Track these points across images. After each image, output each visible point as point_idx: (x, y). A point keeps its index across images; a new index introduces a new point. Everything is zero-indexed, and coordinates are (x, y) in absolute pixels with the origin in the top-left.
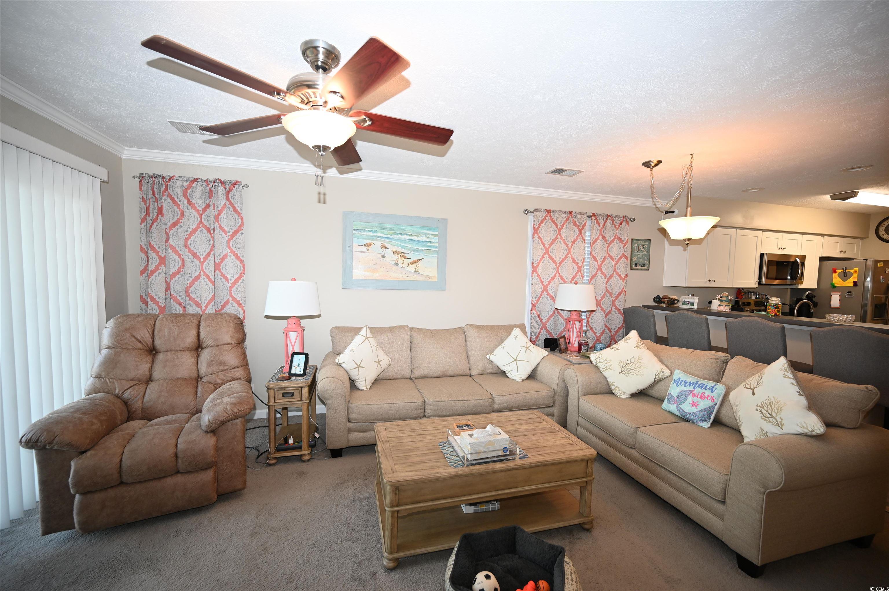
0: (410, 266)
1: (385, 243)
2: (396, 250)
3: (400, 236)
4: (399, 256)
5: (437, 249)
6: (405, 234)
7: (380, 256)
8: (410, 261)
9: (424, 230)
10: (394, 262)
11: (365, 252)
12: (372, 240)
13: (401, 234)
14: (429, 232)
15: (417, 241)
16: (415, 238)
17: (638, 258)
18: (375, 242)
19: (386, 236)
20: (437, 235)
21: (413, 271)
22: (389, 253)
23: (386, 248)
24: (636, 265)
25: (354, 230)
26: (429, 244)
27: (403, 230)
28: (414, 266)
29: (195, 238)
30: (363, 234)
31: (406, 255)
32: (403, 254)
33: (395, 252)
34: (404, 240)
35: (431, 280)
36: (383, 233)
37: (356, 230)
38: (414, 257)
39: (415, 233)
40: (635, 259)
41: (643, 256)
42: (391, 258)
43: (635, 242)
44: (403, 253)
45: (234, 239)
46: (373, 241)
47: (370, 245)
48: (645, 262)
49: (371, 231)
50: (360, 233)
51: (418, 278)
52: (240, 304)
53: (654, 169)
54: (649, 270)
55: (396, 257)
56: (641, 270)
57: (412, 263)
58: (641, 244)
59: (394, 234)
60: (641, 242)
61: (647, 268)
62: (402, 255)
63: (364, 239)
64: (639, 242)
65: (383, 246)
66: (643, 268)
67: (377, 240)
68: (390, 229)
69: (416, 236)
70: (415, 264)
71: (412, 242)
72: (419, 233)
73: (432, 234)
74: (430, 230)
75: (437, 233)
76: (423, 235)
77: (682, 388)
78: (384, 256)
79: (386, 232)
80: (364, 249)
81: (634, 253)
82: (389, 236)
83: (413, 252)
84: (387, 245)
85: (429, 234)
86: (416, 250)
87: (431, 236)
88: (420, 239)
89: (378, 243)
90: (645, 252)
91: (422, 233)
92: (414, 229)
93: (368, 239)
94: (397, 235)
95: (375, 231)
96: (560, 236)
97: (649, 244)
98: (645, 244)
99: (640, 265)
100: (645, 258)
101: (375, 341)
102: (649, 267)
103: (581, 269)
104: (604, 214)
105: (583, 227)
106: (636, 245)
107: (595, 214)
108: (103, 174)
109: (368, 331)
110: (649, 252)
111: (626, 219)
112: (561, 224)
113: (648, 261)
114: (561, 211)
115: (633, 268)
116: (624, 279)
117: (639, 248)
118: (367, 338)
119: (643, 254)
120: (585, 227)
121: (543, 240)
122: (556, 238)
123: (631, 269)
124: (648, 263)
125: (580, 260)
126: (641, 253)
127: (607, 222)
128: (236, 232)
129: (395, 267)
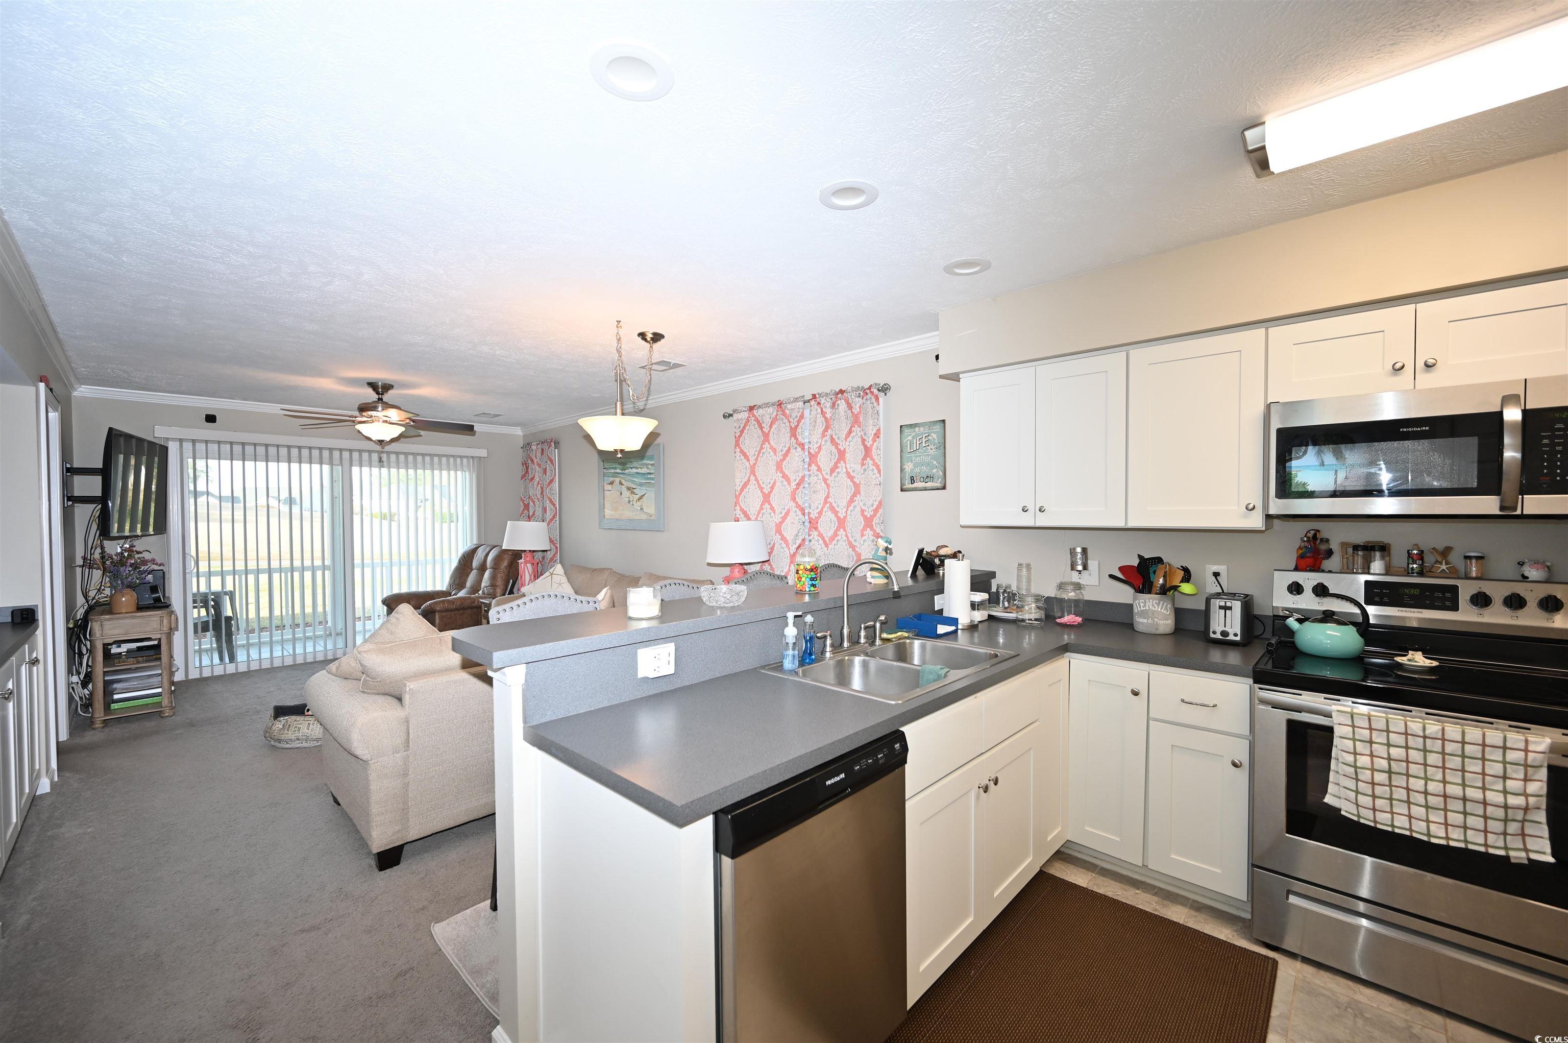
0: (638, 502)
1: (621, 480)
2: (628, 486)
3: (631, 470)
4: (630, 492)
5: (654, 481)
6: (634, 467)
7: (619, 493)
8: (637, 497)
9: (647, 460)
10: (627, 500)
11: (610, 491)
13: (631, 468)
14: (649, 462)
15: (641, 474)
16: (639, 471)
17: (915, 466)
18: (616, 479)
19: (621, 472)
20: (653, 464)
21: (639, 508)
22: (624, 489)
23: (622, 484)
24: (912, 480)
25: (604, 469)
26: (649, 476)
27: (632, 462)
28: (639, 503)
30: (610, 472)
31: (635, 490)
33: (629, 489)
34: (633, 474)
35: (651, 518)
36: (620, 468)
39: (640, 465)
40: (909, 467)
41: (927, 459)
42: (626, 493)
43: (906, 431)
44: (633, 488)
45: (550, 487)
47: (613, 482)
48: (934, 471)
49: (613, 468)
50: (608, 471)
51: (644, 517)
54: (944, 488)
55: (628, 493)
56: (925, 489)
57: (639, 499)
58: (923, 434)
59: (627, 468)
60: (922, 429)
61: (939, 485)
62: (632, 491)
63: (610, 477)
64: (917, 429)
65: (620, 483)
66: (929, 485)
67: (617, 477)
68: (624, 464)
69: (641, 468)
70: (641, 500)
71: (638, 475)
72: (643, 464)
73: (650, 464)
74: (650, 459)
75: (653, 462)
76: (645, 467)
78: (621, 494)
79: (622, 467)
80: (611, 487)
81: (906, 455)
82: (624, 471)
83: (639, 487)
84: (623, 481)
85: (648, 464)
86: (641, 485)
87: (650, 466)
90: (932, 451)
92: (639, 461)
93: (613, 476)
94: (629, 469)
95: (617, 468)
96: (769, 443)
97: (943, 431)
98: (933, 432)
99: (922, 479)
100: (935, 462)
101: (564, 579)
102: (944, 482)
103: (796, 496)
104: (833, 392)
105: (799, 422)
106: (910, 438)
107: (817, 396)
108: (483, 453)
109: (559, 568)
110: (942, 447)
111: (872, 390)
112: (769, 425)
113: (943, 469)
114: (768, 404)
115: (905, 487)
116: (876, 511)
117: (918, 443)
118: (552, 574)
119: (928, 455)
120: (803, 421)
121: (748, 454)
122: (762, 448)
123: (902, 490)
124: (941, 473)
125: (794, 478)
126: (922, 453)
127: (836, 406)
128: (551, 481)
129: (628, 505)
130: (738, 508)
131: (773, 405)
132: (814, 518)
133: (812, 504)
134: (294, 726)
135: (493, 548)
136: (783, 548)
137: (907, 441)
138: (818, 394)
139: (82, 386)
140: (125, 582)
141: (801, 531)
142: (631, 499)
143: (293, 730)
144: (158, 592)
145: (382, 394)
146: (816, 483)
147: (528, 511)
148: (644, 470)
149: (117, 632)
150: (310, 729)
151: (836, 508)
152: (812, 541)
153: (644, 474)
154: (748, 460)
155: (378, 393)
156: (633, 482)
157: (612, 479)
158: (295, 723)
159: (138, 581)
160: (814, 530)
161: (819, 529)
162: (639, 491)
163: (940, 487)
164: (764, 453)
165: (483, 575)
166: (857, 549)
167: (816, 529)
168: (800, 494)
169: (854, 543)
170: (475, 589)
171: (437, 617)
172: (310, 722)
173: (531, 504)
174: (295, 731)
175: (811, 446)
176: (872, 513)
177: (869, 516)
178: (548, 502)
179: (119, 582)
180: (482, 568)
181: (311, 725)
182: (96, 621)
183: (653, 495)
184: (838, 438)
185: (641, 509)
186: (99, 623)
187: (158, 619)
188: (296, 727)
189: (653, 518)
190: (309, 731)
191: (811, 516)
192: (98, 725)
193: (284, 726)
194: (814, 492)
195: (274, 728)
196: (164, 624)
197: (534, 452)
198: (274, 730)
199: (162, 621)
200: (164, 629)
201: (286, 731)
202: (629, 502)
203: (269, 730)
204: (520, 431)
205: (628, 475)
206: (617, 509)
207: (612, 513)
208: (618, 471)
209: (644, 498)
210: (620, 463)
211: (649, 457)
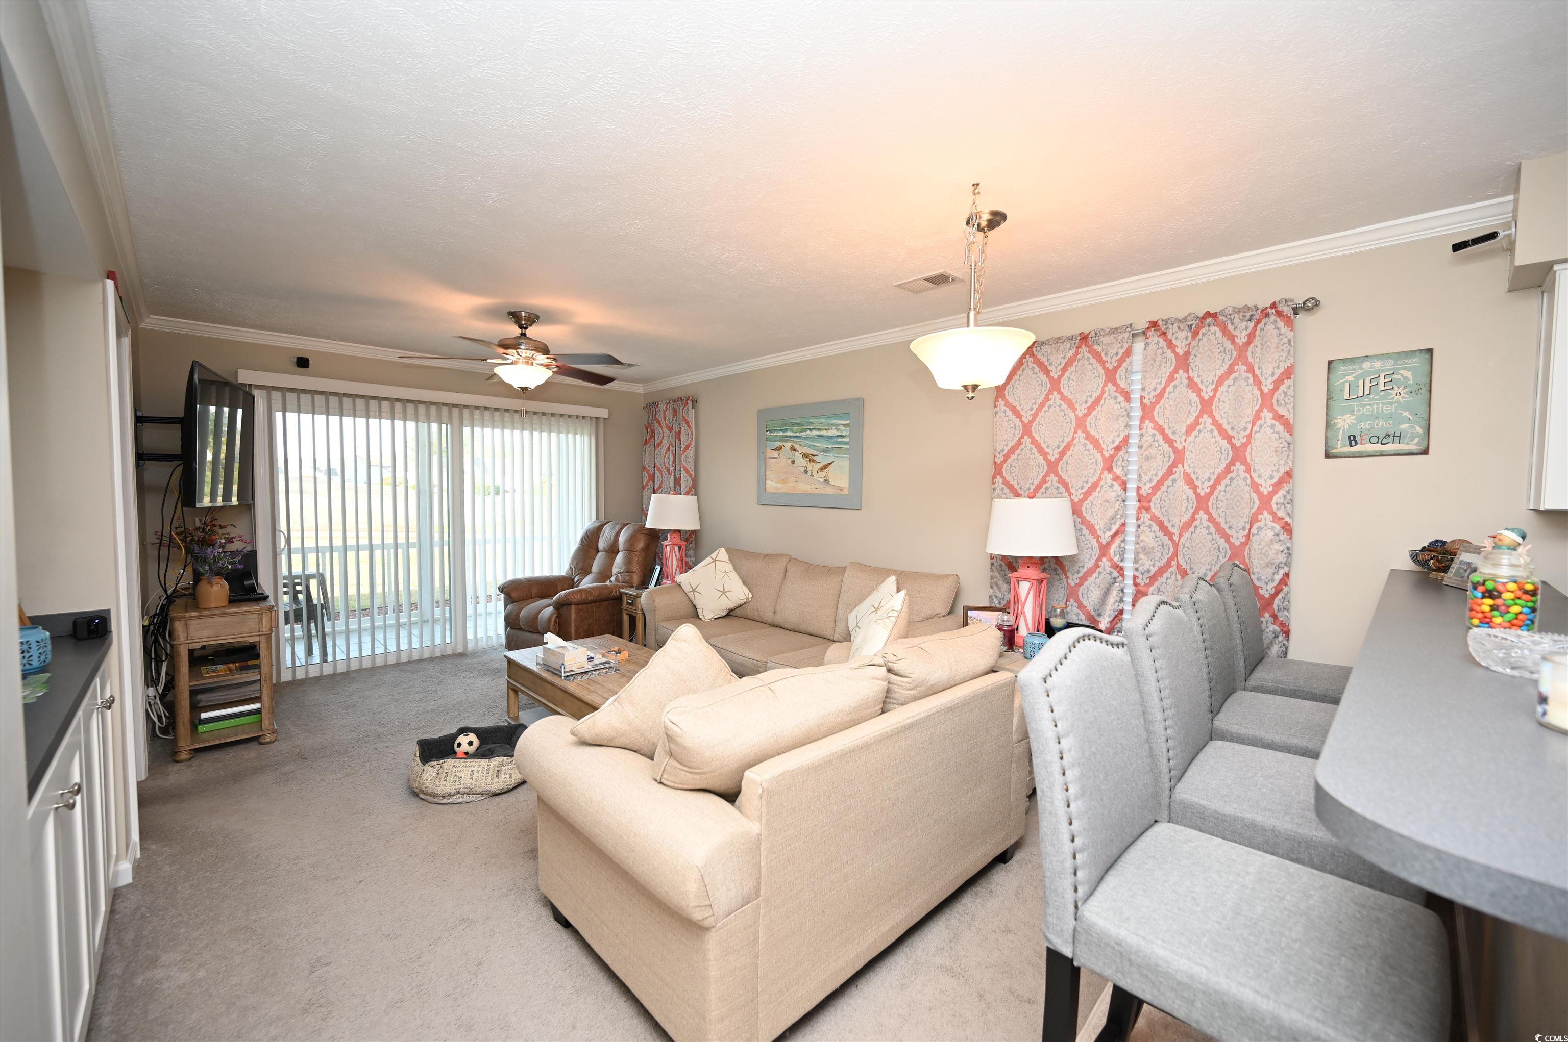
0: (820, 473)
3: (809, 432)
7: (790, 462)
8: (820, 465)
9: (835, 419)
10: (803, 469)
11: (776, 458)
12: (783, 441)
13: (810, 429)
16: (824, 433)
17: (1360, 419)
18: (785, 444)
19: (795, 434)
20: (848, 425)
21: (822, 480)
22: (798, 456)
23: (795, 450)
24: (1352, 440)
25: (767, 431)
26: (840, 440)
27: (812, 423)
28: (822, 474)
31: (815, 458)
33: (805, 456)
35: (842, 493)
36: (792, 431)
40: (1344, 423)
41: (1388, 409)
42: (801, 462)
43: (1341, 369)
45: (685, 454)
47: (781, 448)
48: (1404, 426)
49: (781, 430)
51: (829, 490)
54: (1425, 452)
55: (804, 462)
56: (1382, 454)
57: (822, 469)
58: (1379, 371)
59: (803, 430)
60: (1379, 364)
61: (1413, 447)
64: (1366, 365)
65: (793, 449)
66: (1391, 447)
67: (787, 441)
68: (798, 425)
72: (829, 425)
73: (844, 425)
74: (841, 418)
75: (848, 422)
78: (793, 462)
81: (1337, 405)
82: (798, 434)
84: (797, 447)
85: (839, 425)
86: (826, 451)
87: (842, 428)
88: (830, 433)
89: (788, 445)
90: (1400, 396)
91: (832, 425)
92: (824, 420)
95: (785, 430)
96: (1060, 392)
97: (1429, 367)
98: (1405, 369)
99: (1374, 440)
100: (1406, 414)
101: (730, 567)
102: (1425, 444)
103: (1114, 465)
104: (1193, 315)
105: (1121, 361)
106: (1350, 378)
107: (1160, 322)
108: (603, 413)
109: (722, 554)
110: (1424, 391)
111: (1280, 309)
112: (1060, 367)
113: (1424, 423)
114: (1059, 338)
115: (1334, 451)
116: (1278, 486)
117: (1368, 385)
118: (715, 560)
119: (1391, 404)
120: (1128, 360)
121: (1018, 408)
122: (1047, 399)
123: (1327, 455)
124: (1419, 430)
125: (1109, 442)
126: (1377, 400)
127: (1200, 336)
128: (688, 447)
129: (804, 476)
130: (999, 479)
131: (1072, 338)
132: (1145, 495)
133: (1143, 476)
134: (453, 774)
135: (622, 529)
136: (1084, 535)
137: (1343, 383)
138: (1163, 320)
139: (151, 316)
140: (214, 567)
141: (1120, 512)
142: (809, 469)
143: (452, 779)
144: (252, 579)
145: (526, 328)
146: (1151, 446)
147: (654, 482)
148: (833, 432)
149: (206, 633)
150: (474, 779)
151: (1195, 480)
152: (1142, 527)
153: (831, 437)
154: (1074, 410)
155: (521, 327)
156: (813, 447)
157: (778, 444)
158: (454, 769)
159: (230, 566)
160: (1144, 511)
161: (1153, 509)
162: (822, 459)
163: (1415, 451)
164: (1050, 406)
165: (613, 559)
166: (1232, 540)
167: (1148, 509)
168: (1119, 462)
169: (1228, 532)
170: (605, 575)
171: (573, 610)
172: (473, 769)
173: (657, 474)
174: (454, 782)
175: (1145, 394)
176: (1271, 489)
177: (1266, 493)
178: (683, 471)
179: (207, 567)
180: (613, 550)
181: (475, 772)
182: (179, 619)
183: (846, 464)
184: (1202, 382)
185: (825, 481)
186: (183, 622)
187: (256, 616)
188: (455, 776)
189: (846, 492)
190: (473, 782)
191: (1141, 492)
192: (184, 756)
193: (438, 774)
194: (1148, 458)
195: (426, 778)
196: (264, 623)
197: (662, 413)
198: (427, 780)
199: (261, 620)
200: (264, 630)
201: (443, 782)
202: (806, 472)
203: (418, 779)
204: (641, 388)
205: (806, 438)
206: (784, 481)
207: (779, 485)
208: (789, 433)
209: (831, 468)
210: (794, 424)
211: (840, 416)
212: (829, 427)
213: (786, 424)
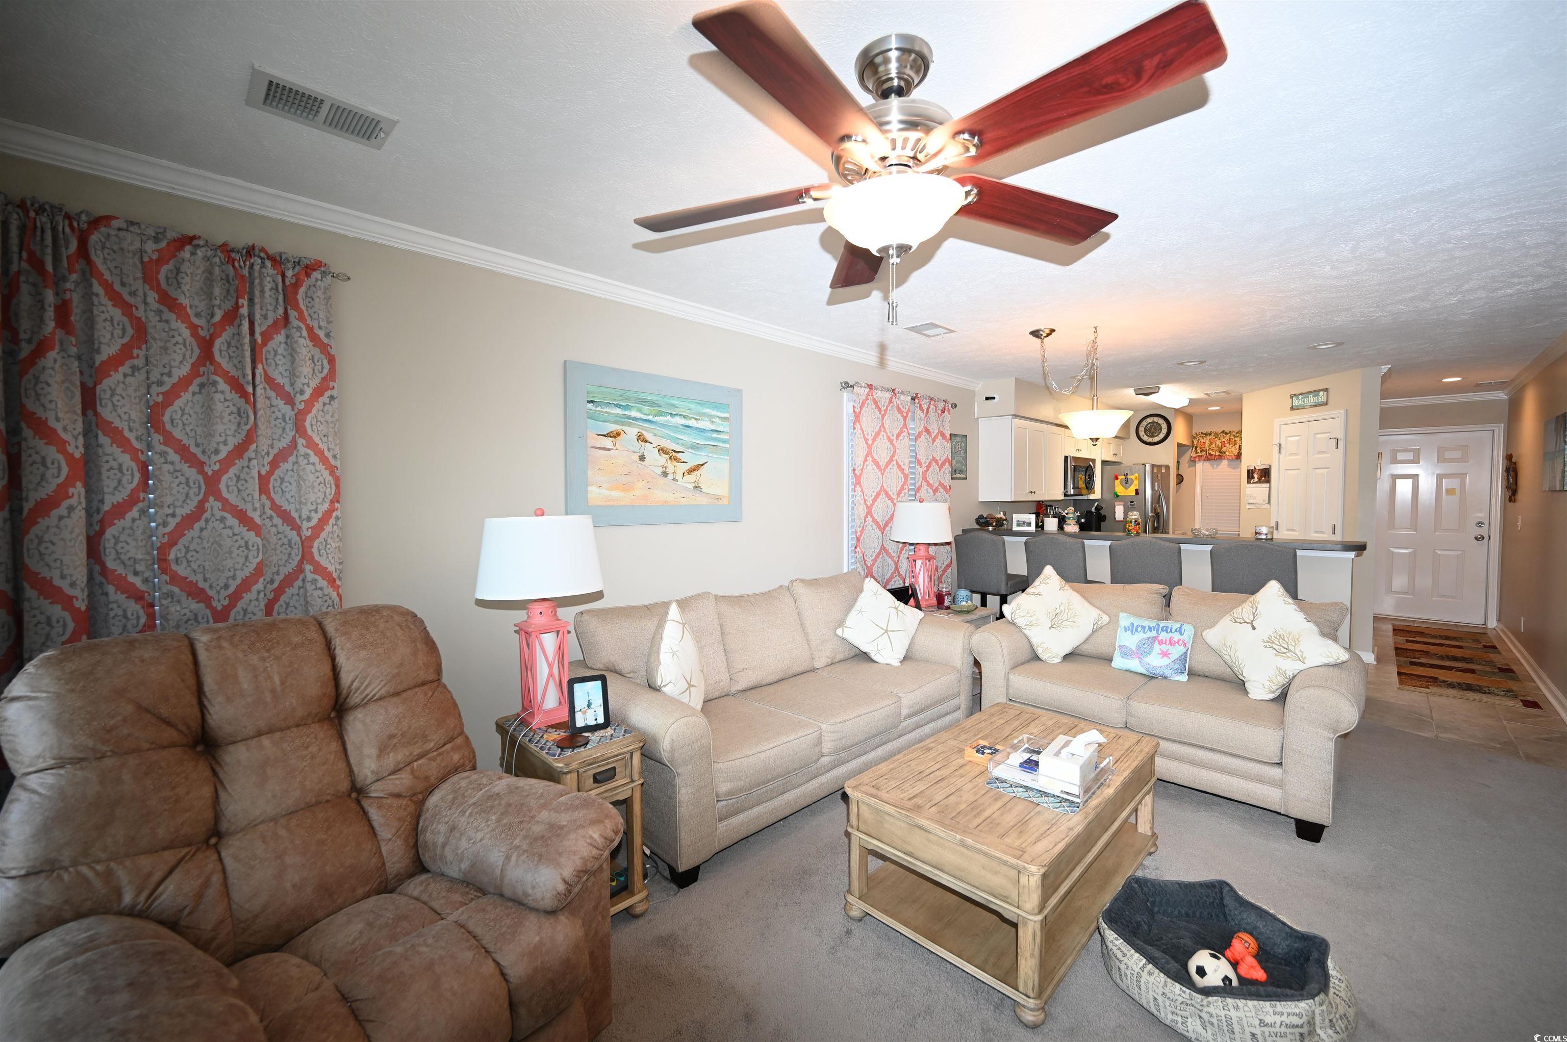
0: (687, 477)
1: (644, 432)
2: (663, 446)
3: (669, 417)
4: (668, 457)
5: (727, 446)
6: (677, 415)
7: (636, 457)
8: (686, 467)
9: (708, 408)
10: (659, 471)
11: (609, 450)
12: (623, 424)
13: (671, 414)
14: (714, 413)
15: (697, 428)
16: (692, 423)
17: (957, 462)
18: (626, 428)
19: (646, 417)
21: (691, 486)
22: (651, 452)
23: (646, 441)
24: (956, 472)
25: (589, 402)
26: (715, 435)
27: (674, 406)
28: (691, 478)
29: (186, 405)
30: (606, 412)
31: (679, 455)
32: (675, 454)
33: (663, 451)
34: (676, 427)
35: (719, 502)
36: (640, 410)
37: (592, 402)
38: (691, 458)
39: (694, 414)
40: (954, 463)
41: (961, 459)
42: (656, 460)
43: (953, 438)
44: (674, 451)
46: (625, 428)
47: (618, 434)
48: (964, 467)
49: (616, 405)
50: (599, 409)
51: (701, 500)
52: (332, 582)
53: (1046, 340)
54: (966, 479)
55: (663, 459)
56: (960, 479)
57: (690, 471)
58: (959, 442)
59: (660, 414)
60: (959, 438)
61: (965, 476)
62: (673, 456)
63: (606, 421)
64: (957, 438)
65: (641, 438)
66: (962, 476)
67: (629, 425)
68: (652, 404)
69: (696, 419)
70: (695, 473)
71: (688, 431)
75: (727, 415)
76: (706, 419)
77: (1141, 636)
78: (642, 458)
79: (646, 409)
80: (608, 443)
81: (953, 455)
82: (650, 417)
83: (690, 450)
84: (648, 436)
85: (715, 416)
86: (696, 447)
87: (717, 420)
89: (632, 432)
90: (963, 453)
92: (692, 406)
93: (615, 422)
94: (665, 416)
95: (627, 407)
96: (885, 428)
97: (966, 442)
105: (907, 413)
107: (919, 396)
112: (884, 408)
120: (910, 414)
121: (866, 433)
122: (878, 431)
123: (951, 478)
129: (663, 480)
131: (888, 389)
142: (670, 469)
148: (705, 424)
153: (703, 430)
156: (676, 440)
164: (879, 436)
183: (727, 466)
185: (696, 487)
189: (725, 502)
202: (665, 474)
205: (664, 426)
206: (626, 487)
207: (615, 494)
208: (634, 414)
209: (703, 470)
210: (643, 402)
211: (716, 406)
212: (698, 417)
213: (628, 399)
